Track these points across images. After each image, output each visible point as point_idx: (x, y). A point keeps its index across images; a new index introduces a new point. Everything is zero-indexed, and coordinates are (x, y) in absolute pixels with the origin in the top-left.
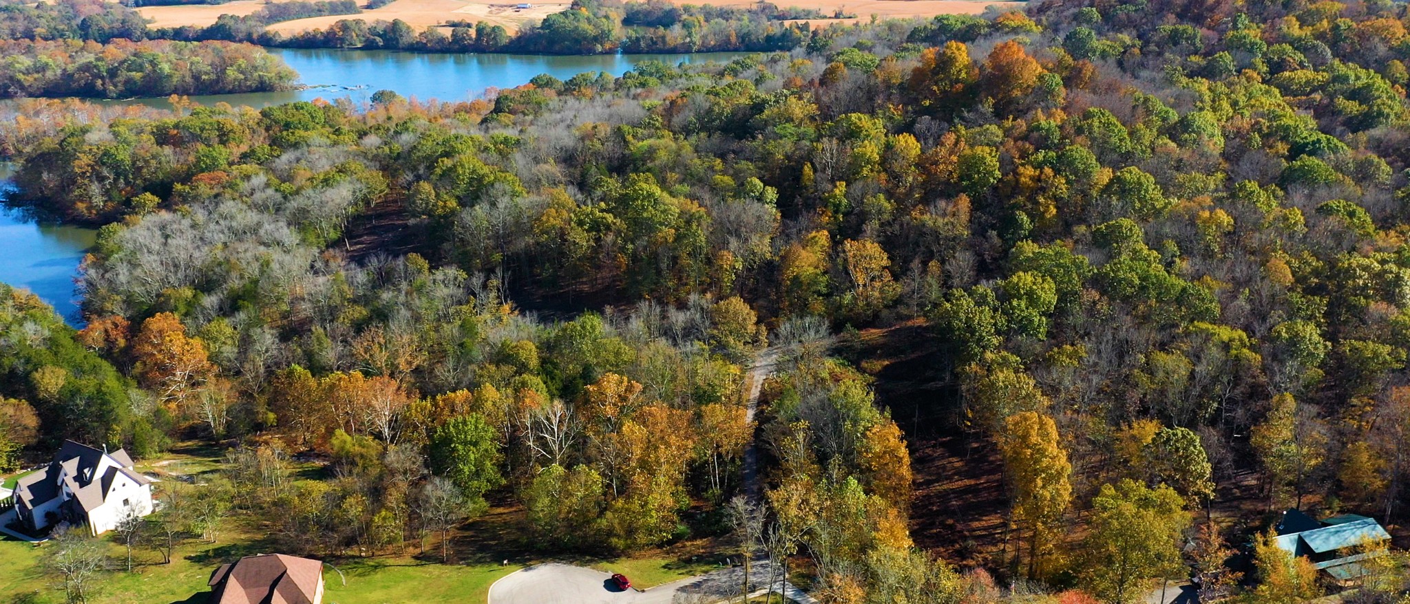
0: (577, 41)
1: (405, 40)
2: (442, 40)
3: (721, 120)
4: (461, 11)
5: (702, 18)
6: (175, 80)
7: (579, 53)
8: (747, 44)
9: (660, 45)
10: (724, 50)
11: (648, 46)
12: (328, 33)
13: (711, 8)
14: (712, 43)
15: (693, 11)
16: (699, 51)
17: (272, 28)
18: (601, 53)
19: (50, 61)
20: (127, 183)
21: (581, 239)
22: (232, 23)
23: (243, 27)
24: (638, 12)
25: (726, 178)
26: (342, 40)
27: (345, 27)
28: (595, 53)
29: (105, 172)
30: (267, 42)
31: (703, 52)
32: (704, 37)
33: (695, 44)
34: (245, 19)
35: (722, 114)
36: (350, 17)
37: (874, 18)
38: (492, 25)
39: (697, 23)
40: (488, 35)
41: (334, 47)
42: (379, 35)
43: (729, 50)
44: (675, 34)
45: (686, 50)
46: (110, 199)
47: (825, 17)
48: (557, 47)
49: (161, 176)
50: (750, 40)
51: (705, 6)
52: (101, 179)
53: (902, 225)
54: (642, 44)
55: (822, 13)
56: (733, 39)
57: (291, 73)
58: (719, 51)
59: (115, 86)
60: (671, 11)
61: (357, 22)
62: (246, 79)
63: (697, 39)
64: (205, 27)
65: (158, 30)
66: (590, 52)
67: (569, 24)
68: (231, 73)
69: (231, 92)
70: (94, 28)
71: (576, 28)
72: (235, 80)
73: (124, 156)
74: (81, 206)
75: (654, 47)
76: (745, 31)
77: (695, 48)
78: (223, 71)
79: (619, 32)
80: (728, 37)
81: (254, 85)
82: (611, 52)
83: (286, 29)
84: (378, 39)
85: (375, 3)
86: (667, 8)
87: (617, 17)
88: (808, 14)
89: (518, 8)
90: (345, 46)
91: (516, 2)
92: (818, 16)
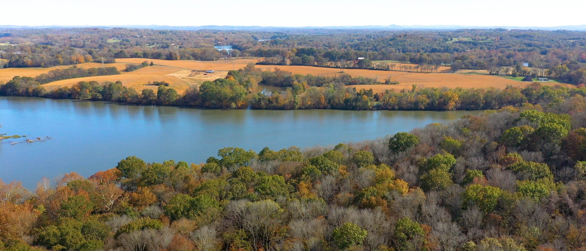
0: (220, 100)
1: (116, 95)
2: (136, 96)
5: (305, 84)
7: (221, 108)
8: (332, 104)
9: (274, 103)
10: (316, 108)
11: (266, 104)
13: (312, 77)
14: (309, 103)
15: (301, 78)
16: (300, 109)
17: (45, 85)
18: (235, 108)
24: (270, 78)
26: (79, 94)
27: (82, 85)
28: (231, 108)
31: (302, 109)
32: (303, 99)
33: (297, 104)
37: (414, 87)
39: (302, 87)
40: (165, 96)
41: (75, 98)
43: (320, 108)
44: (286, 95)
45: (291, 107)
47: (379, 83)
48: (207, 104)
50: (334, 101)
51: (308, 75)
54: (263, 103)
55: (378, 81)
56: (323, 101)
58: (313, 108)
60: (288, 78)
63: (299, 99)
64: (5, 83)
66: (228, 107)
71: (220, 92)
75: (271, 105)
76: (331, 95)
77: (297, 106)
80: (320, 98)
82: (242, 108)
83: (50, 87)
84: (99, 94)
85: (130, 69)
86: (286, 76)
87: (255, 82)
88: (369, 81)
89: (206, 72)
90: (81, 98)
91: (208, 69)
92: (375, 82)
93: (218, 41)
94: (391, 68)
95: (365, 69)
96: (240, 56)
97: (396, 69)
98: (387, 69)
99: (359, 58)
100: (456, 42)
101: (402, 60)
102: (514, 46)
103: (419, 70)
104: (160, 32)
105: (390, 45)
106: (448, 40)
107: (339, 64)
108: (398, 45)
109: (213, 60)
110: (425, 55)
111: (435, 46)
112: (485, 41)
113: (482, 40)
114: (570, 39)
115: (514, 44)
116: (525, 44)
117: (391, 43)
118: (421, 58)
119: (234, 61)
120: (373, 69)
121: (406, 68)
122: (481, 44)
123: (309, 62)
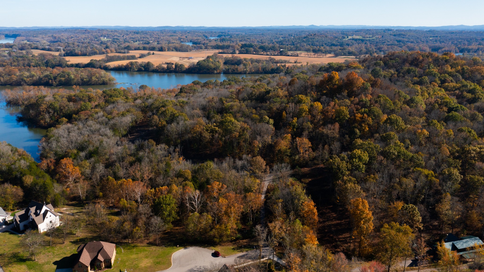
0: (208, 69)
1: (151, 69)
2: (163, 68)
3: (255, 97)
4: (170, 59)
5: (250, 63)
6: (75, 80)
7: (209, 73)
8: (265, 71)
9: (236, 71)
10: (257, 73)
11: (232, 71)
12: (126, 66)
13: (253, 59)
14: (253, 71)
15: (247, 60)
16: (249, 73)
17: (108, 64)
18: (216, 74)
19: (35, 74)
20: (58, 114)
21: (207, 135)
22: (95, 62)
23: (98, 64)
24: (229, 60)
25: (257, 116)
26: (131, 68)
27: (132, 64)
28: (214, 74)
29: (51, 110)
30: (106, 69)
32: (251, 69)
34: (99, 60)
35: (256, 94)
36: (134, 61)
37: (307, 63)
38: (180, 64)
40: (179, 67)
41: (128, 70)
42: (143, 67)
43: (259, 73)
44: (241, 68)
45: (245, 73)
46: (52, 120)
47: (291, 63)
48: (201, 72)
49: (69, 112)
51: (251, 59)
52: (49, 113)
53: (316, 133)
54: (230, 71)
55: (290, 61)
56: (260, 70)
57: (113, 79)
58: (255, 73)
59: (56, 82)
61: (136, 62)
62: (98, 81)
63: (248, 69)
64: (86, 63)
65: (71, 64)
66: (213, 73)
67: (206, 64)
68: (94, 78)
69: (93, 85)
70: (50, 63)
71: (208, 65)
72: (95, 81)
73: (57, 105)
74: (42, 122)
75: (234, 72)
76: (264, 67)
77: (248, 72)
78: (91, 78)
79: (222, 66)
80: (259, 69)
81: (101, 83)
82: (219, 73)
83: (113, 64)
84: (142, 68)
85: (142, 56)
86: (239, 59)
87: (222, 62)
88: (285, 62)
89: (189, 58)
90: (132, 70)
91: (189, 56)
92: (289, 62)
93: (181, 39)
94: (299, 55)
95: (284, 55)
96: (205, 49)
97: (302, 55)
98: (297, 56)
99: (281, 50)
100: (350, 39)
101: (308, 50)
102: (388, 42)
103: (316, 56)
104: (135, 33)
105: (304, 41)
106: (345, 38)
107: (269, 53)
108: (309, 41)
109: (187, 51)
110: (322, 48)
111: (334, 42)
112: (371, 39)
113: (370, 37)
114: (431, 37)
115: (389, 40)
116: (397, 40)
117: (305, 40)
118: (319, 49)
119: (202, 52)
120: (289, 56)
121: (308, 55)
122: (367, 40)
123: (250, 52)
